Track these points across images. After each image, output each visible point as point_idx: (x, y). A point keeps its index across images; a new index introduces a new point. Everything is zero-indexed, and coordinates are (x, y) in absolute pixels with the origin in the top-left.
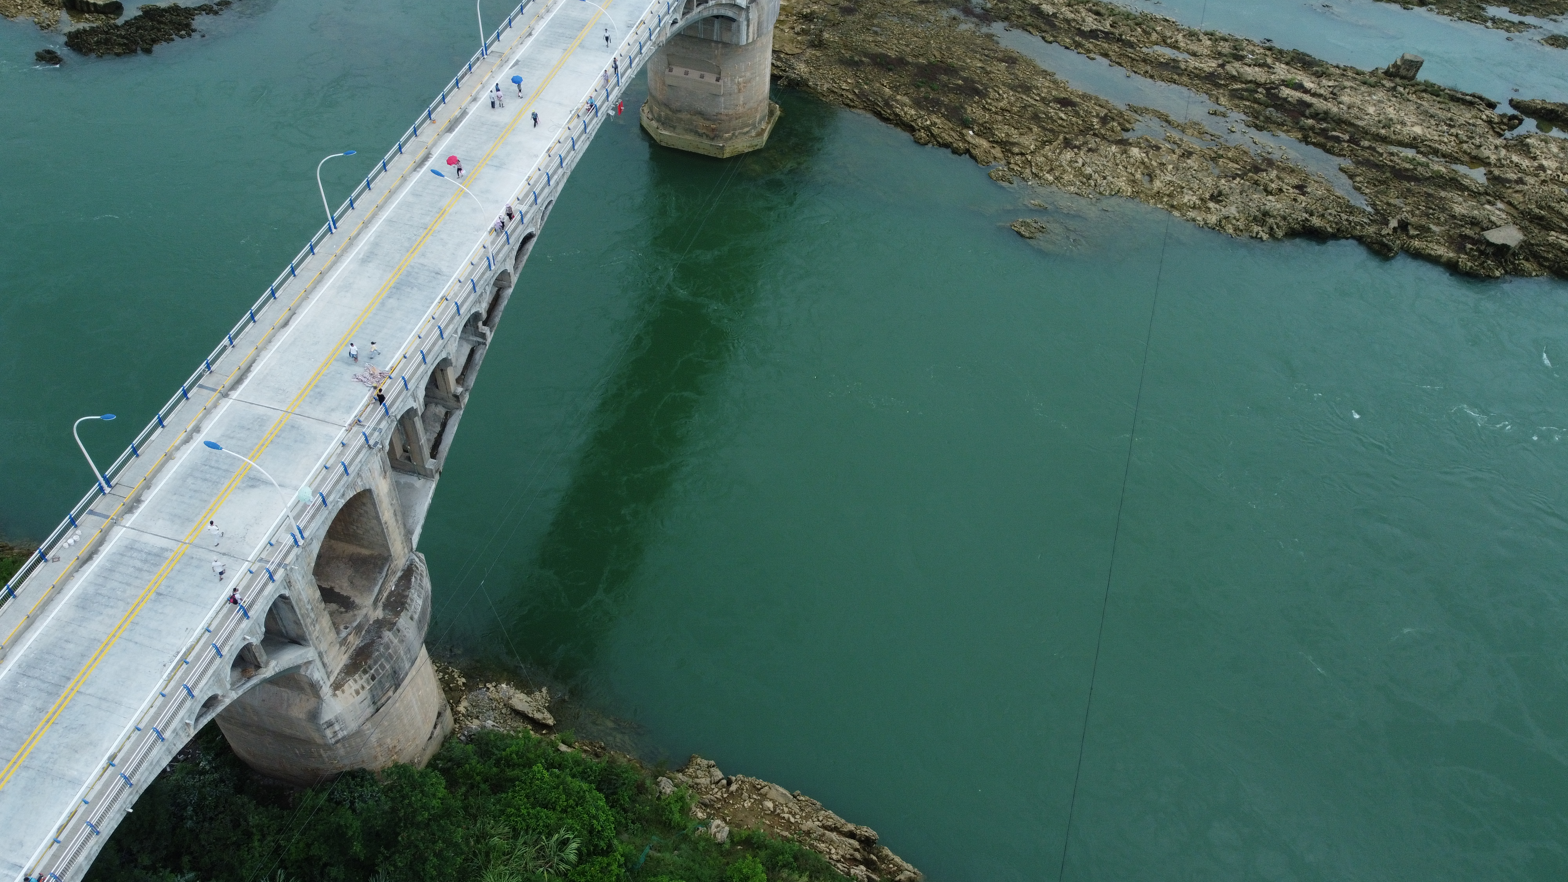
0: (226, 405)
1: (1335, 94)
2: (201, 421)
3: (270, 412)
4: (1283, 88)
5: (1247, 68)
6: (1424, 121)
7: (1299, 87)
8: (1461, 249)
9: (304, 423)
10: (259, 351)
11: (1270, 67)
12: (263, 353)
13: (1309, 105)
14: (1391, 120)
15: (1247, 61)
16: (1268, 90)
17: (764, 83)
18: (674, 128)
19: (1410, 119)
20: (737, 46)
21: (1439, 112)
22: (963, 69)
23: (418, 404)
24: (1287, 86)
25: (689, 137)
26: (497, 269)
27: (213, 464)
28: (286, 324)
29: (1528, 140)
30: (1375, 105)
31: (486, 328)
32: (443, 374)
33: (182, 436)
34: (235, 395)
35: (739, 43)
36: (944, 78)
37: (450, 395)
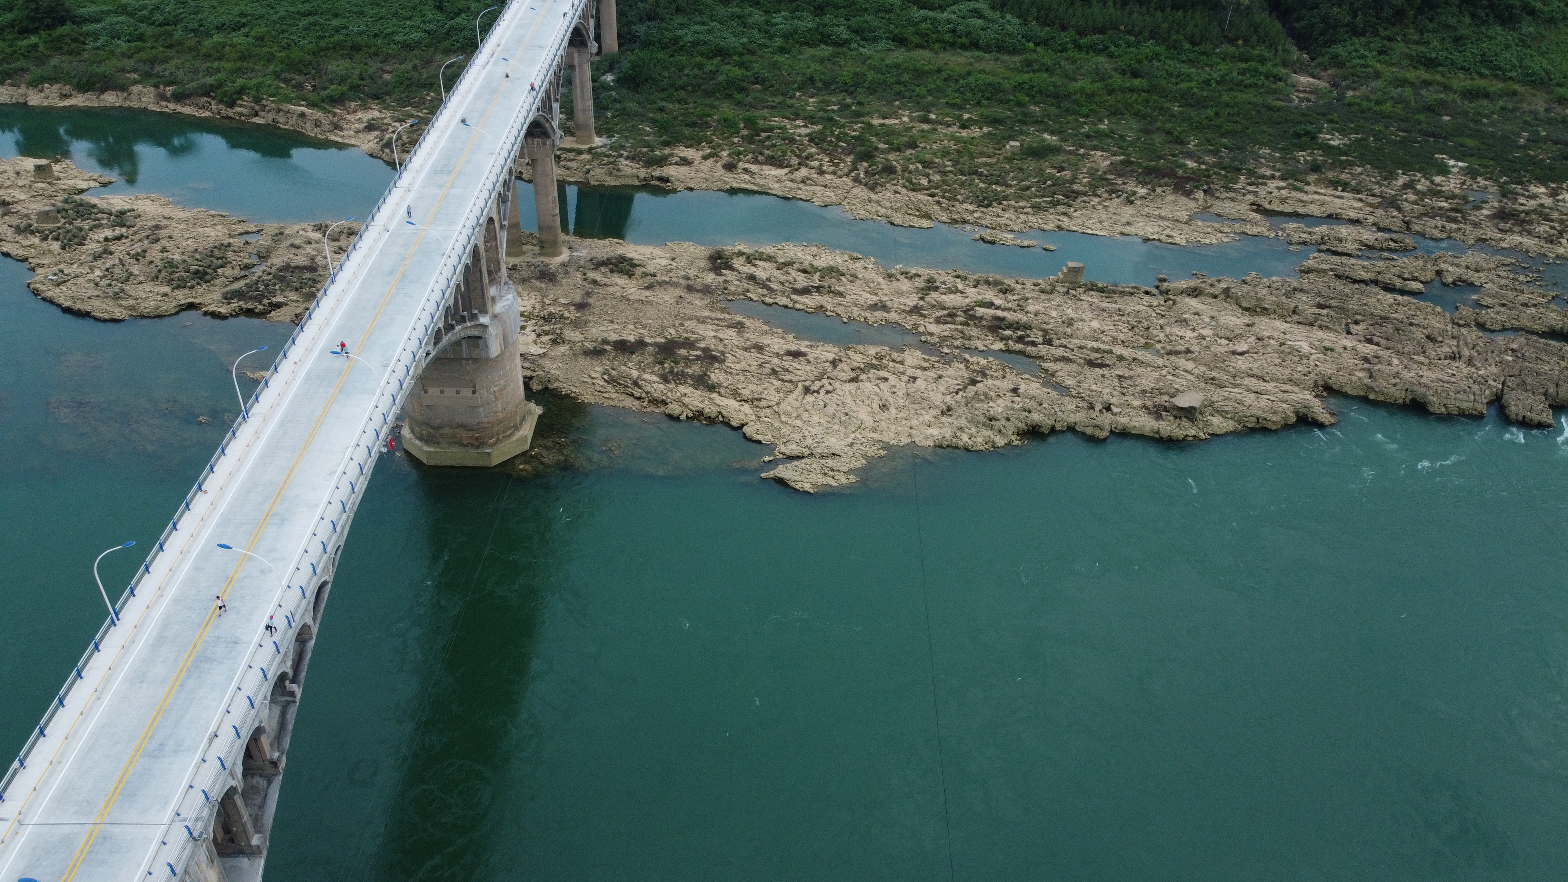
1: (1021, 306)
3: (77, 829)
4: (977, 308)
5: (943, 297)
6: (1098, 315)
7: (990, 305)
8: (1158, 417)
9: (116, 831)
11: (962, 293)
13: (1002, 319)
14: (1072, 319)
15: (941, 290)
16: (965, 312)
17: (519, 388)
18: (439, 443)
19: (1088, 315)
20: (488, 359)
21: (1109, 305)
22: (697, 340)
23: (237, 782)
24: (980, 306)
25: (455, 450)
26: (296, 626)
29: (1184, 316)
30: (1055, 309)
31: (294, 685)
32: (257, 743)
35: (488, 358)
36: (683, 352)
37: (267, 763)
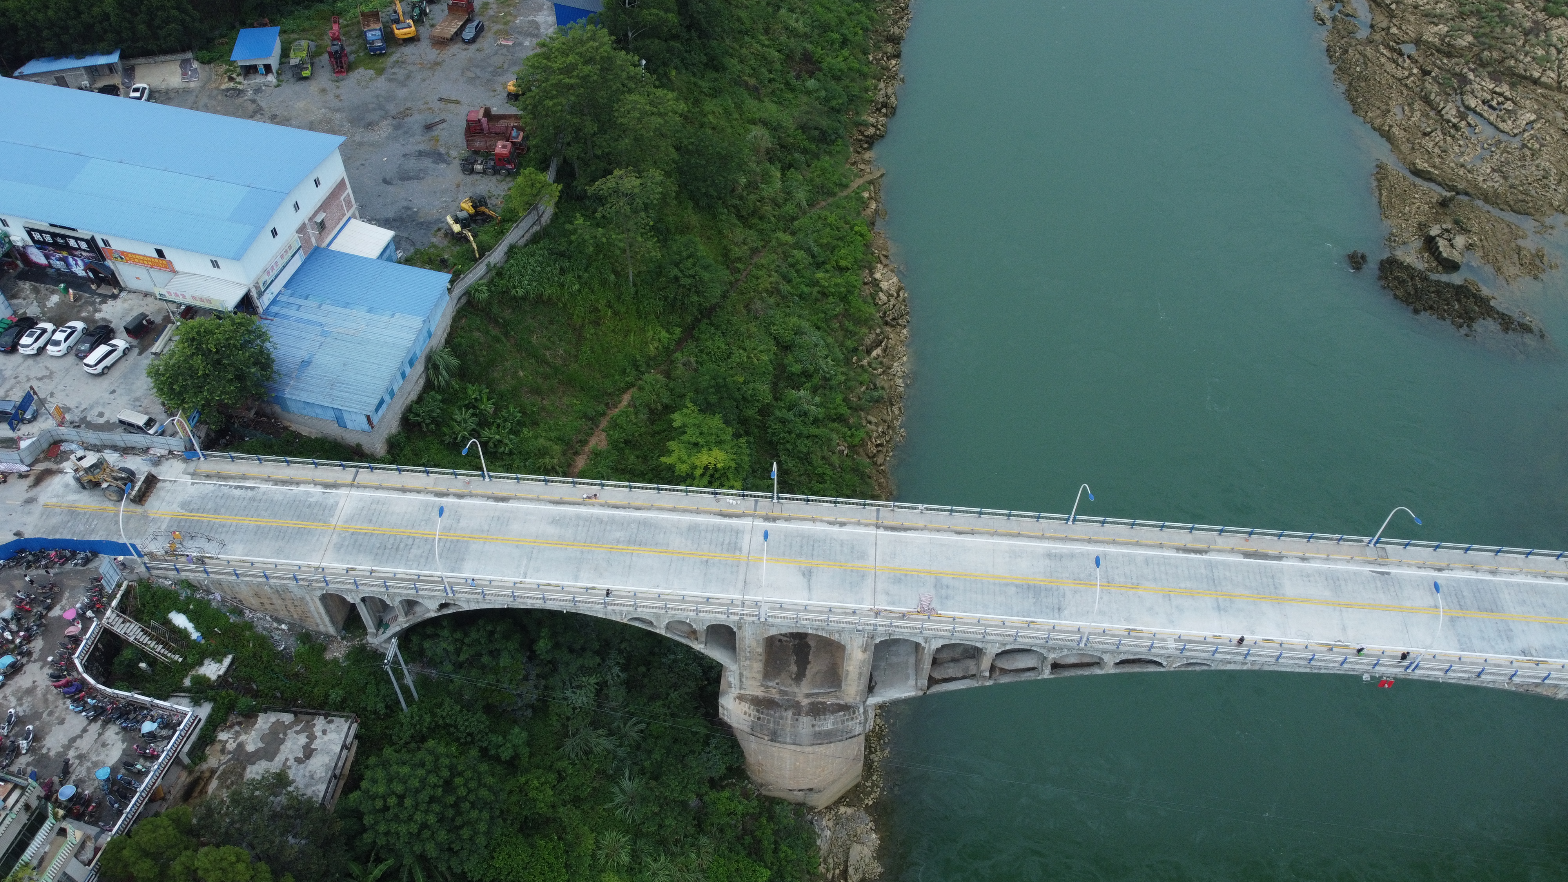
0: (871, 531)
2: (850, 523)
3: (872, 558)
9: (870, 581)
10: (924, 529)
12: (926, 532)
27: (816, 545)
28: (959, 533)
33: (832, 519)
34: (881, 532)
